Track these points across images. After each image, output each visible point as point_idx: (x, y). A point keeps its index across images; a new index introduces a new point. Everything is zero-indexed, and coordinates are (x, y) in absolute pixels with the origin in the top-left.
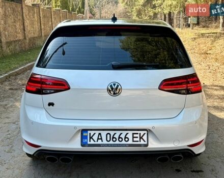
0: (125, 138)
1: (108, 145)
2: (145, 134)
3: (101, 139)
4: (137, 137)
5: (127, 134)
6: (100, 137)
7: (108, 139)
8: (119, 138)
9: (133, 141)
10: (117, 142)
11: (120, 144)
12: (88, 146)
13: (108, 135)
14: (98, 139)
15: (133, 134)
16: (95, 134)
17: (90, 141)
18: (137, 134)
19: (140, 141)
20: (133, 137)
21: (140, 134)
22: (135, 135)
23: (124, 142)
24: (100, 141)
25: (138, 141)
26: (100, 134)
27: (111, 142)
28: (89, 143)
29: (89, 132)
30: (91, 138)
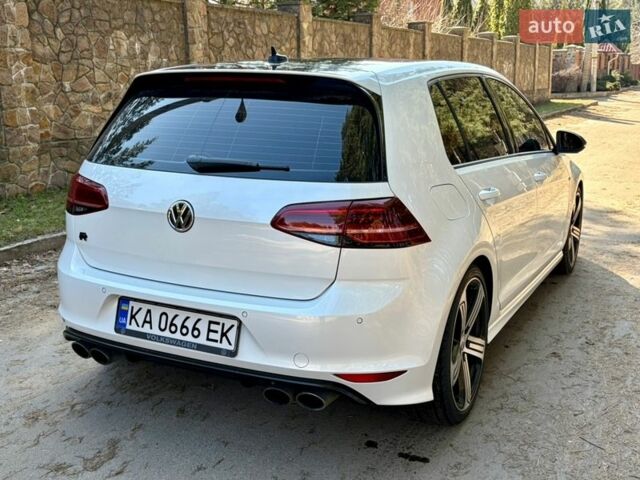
0: (194, 328)
1: (160, 337)
2: (232, 326)
3: (150, 322)
4: (216, 332)
5: (199, 320)
6: (148, 319)
7: (163, 327)
8: (183, 326)
9: (208, 339)
10: (178, 336)
11: (181, 341)
12: (125, 334)
13: (164, 317)
14: (145, 322)
15: (210, 322)
16: (140, 309)
17: (130, 324)
18: (218, 323)
19: (221, 342)
20: (209, 331)
21: (223, 324)
22: (213, 327)
23: (189, 338)
24: (147, 326)
25: (216, 341)
26: (149, 311)
27: (167, 334)
28: (128, 327)
29: (132, 303)
30: (133, 317)
